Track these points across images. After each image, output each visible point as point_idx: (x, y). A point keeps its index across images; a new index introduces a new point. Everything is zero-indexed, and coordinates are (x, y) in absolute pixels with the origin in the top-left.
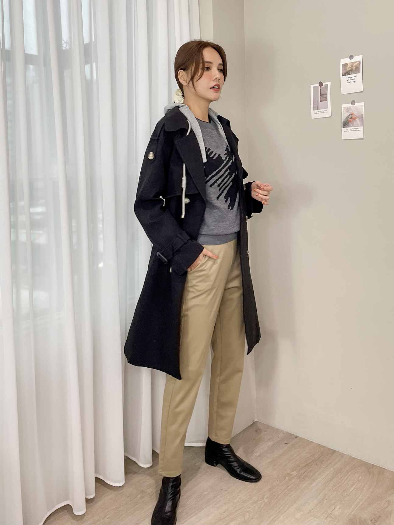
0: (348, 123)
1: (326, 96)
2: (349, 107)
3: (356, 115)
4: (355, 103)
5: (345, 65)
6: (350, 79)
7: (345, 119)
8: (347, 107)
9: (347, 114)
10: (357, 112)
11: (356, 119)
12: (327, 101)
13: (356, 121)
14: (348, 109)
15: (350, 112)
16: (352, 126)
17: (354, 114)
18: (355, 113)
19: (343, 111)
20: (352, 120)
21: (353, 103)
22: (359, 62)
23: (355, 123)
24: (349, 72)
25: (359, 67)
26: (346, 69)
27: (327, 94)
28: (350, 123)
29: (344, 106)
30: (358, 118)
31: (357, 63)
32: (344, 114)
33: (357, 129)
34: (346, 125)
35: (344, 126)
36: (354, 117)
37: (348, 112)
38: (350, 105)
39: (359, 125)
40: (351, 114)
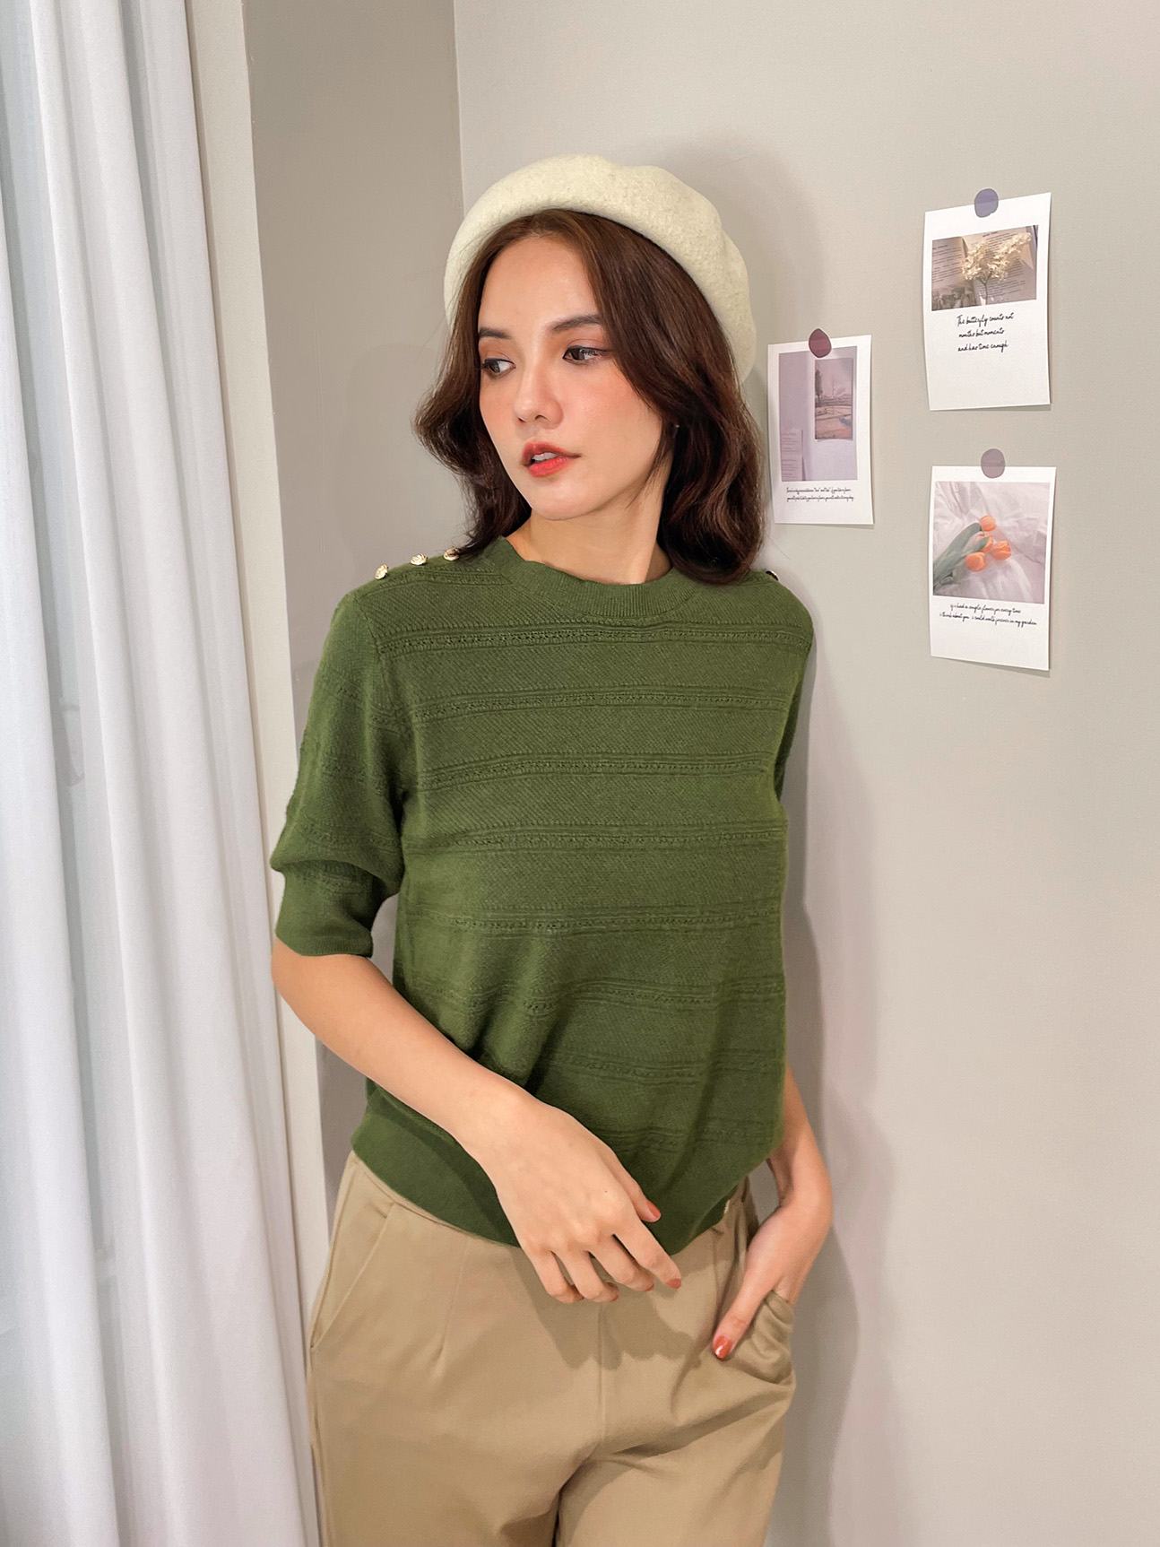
0: (965, 574)
1: (845, 410)
2: (968, 488)
3: (1008, 533)
4: (1002, 465)
5: (950, 248)
6: (974, 327)
7: (945, 546)
8: (961, 488)
9: (957, 526)
10: (1016, 516)
11: (1009, 555)
12: (850, 436)
13: (1009, 567)
14: (963, 497)
15: (977, 515)
16: (984, 591)
17: (994, 527)
18: (1004, 523)
19: (936, 506)
20: (986, 559)
21: (993, 463)
22: (1026, 236)
23: (1001, 579)
24: (972, 289)
25: (1030, 264)
26: (956, 271)
27: (848, 402)
28: (974, 578)
29: (941, 474)
30: (1019, 551)
31: (1015, 240)
32: (939, 520)
33: (1014, 617)
34: (950, 583)
35: (943, 585)
36: (995, 542)
37: (966, 513)
38: (973, 474)
39: (1027, 594)
40: (977, 527)
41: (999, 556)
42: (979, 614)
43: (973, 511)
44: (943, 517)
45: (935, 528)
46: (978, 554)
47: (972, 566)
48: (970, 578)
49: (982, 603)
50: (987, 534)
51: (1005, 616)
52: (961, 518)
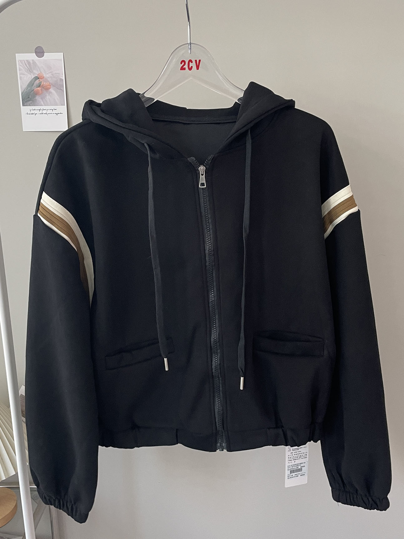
0: (34, 97)
2: (31, 62)
3: (49, 79)
4: (43, 52)
7: (25, 86)
8: (27, 60)
9: (29, 78)
10: (51, 72)
11: (50, 88)
13: (51, 93)
14: (30, 66)
15: (36, 73)
17: (44, 77)
18: (47, 75)
19: (19, 70)
20: (41, 90)
21: (40, 52)
23: (48, 97)
29: (19, 57)
30: (54, 86)
32: (21, 76)
33: (55, 112)
34: (29, 101)
35: (26, 102)
36: (44, 83)
37: (32, 72)
38: (32, 56)
39: (58, 102)
40: (37, 78)
41: (47, 89)
42: (41, 112)
43: (35, 71)
44: (24, 74)
45: (20, 77)
46: (39, 88)
47: (36, 94)
48: (37, 98)
49: (42, 107)
50: (41, 80)
51: (51, 111)
52: (30, 74)
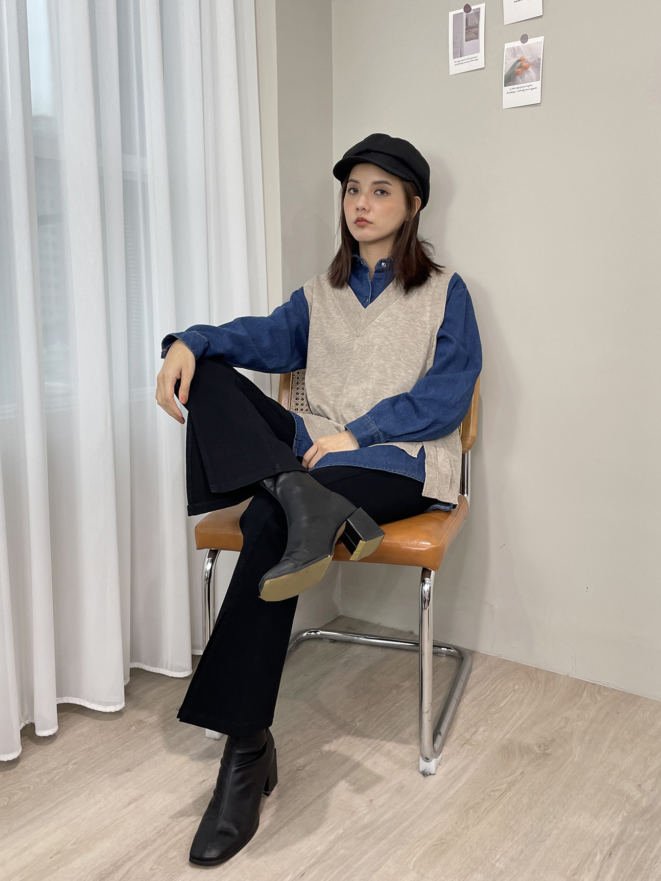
0: (515, 77)
1: (476, 30)
2: (516, 48)
3: (528, 60)
4: (527, 39)
7: (508, 69)
8: (514, 48)
9: (512, 61)
10: (531, 55)
11: (528, 68)
12: (478, 39)
13: (529, 71)
14: (514, 51)
15: (519, 56)
16: (521, 82)
17: (525, 60)
18: (528, 57)
19: (506, 57)
20: (522, 70)
21: (524, 39)
23: (527, 76)
27: (478, 27)
28: (518, 77)
29: (508, 46)
30: (533, 65)
33: (531, 87)
34: (510, 81)
35: (507, 82)
36: (525, 64)
37: (516, 56)
38: (518, 43)
39: (534, 78)
40: (519, 61)
41: (526, 68)
42: (519, 89)
43: (518, 56)
44: (509, 60)
45: (506, 62)
46: (519, 69)
47: (517, 74)
49: (520, 85)
50: (522, 62)
51: (527, 88)
52: (515, 58)
